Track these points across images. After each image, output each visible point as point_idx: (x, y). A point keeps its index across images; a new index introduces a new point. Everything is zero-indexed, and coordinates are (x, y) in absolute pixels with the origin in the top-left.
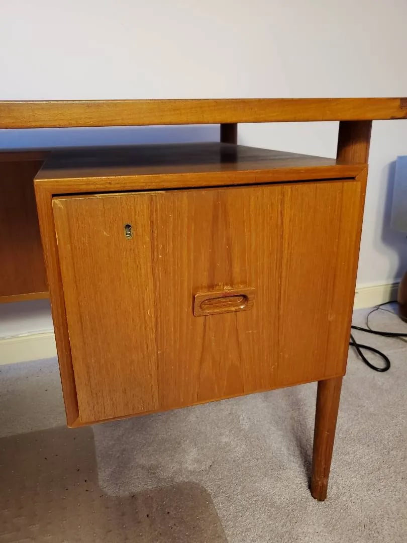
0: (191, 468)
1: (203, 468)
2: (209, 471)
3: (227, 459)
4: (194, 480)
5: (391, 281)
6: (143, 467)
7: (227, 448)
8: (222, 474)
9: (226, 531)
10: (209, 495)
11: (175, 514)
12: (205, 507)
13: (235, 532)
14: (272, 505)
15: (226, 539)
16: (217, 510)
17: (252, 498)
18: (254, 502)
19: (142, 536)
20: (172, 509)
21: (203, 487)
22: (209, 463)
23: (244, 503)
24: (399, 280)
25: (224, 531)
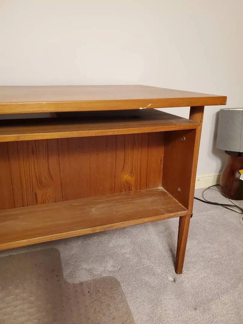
0: (110, 269)
1: (116, 270)
2: (119, 271)
3: (128, 265)
4: (112, 275)
5: (217, 174)
6: (86, 269)
7: (128, 260)
8: (125, 272)
9: (127, 299)
10: (119, 282)
11: (102, 291)
12: (117, 288)
13: (131, 299)
14: (150, 287)
15: (127, 302)
16: (123, 289)
17: (140, 283)
18: (141, 285)
19: (86, 301)
20: (100, 289)
21: (116, 279)
22: (119, 267)
23: (136, 286)
24: (222, 174)
25: (126, 299)
